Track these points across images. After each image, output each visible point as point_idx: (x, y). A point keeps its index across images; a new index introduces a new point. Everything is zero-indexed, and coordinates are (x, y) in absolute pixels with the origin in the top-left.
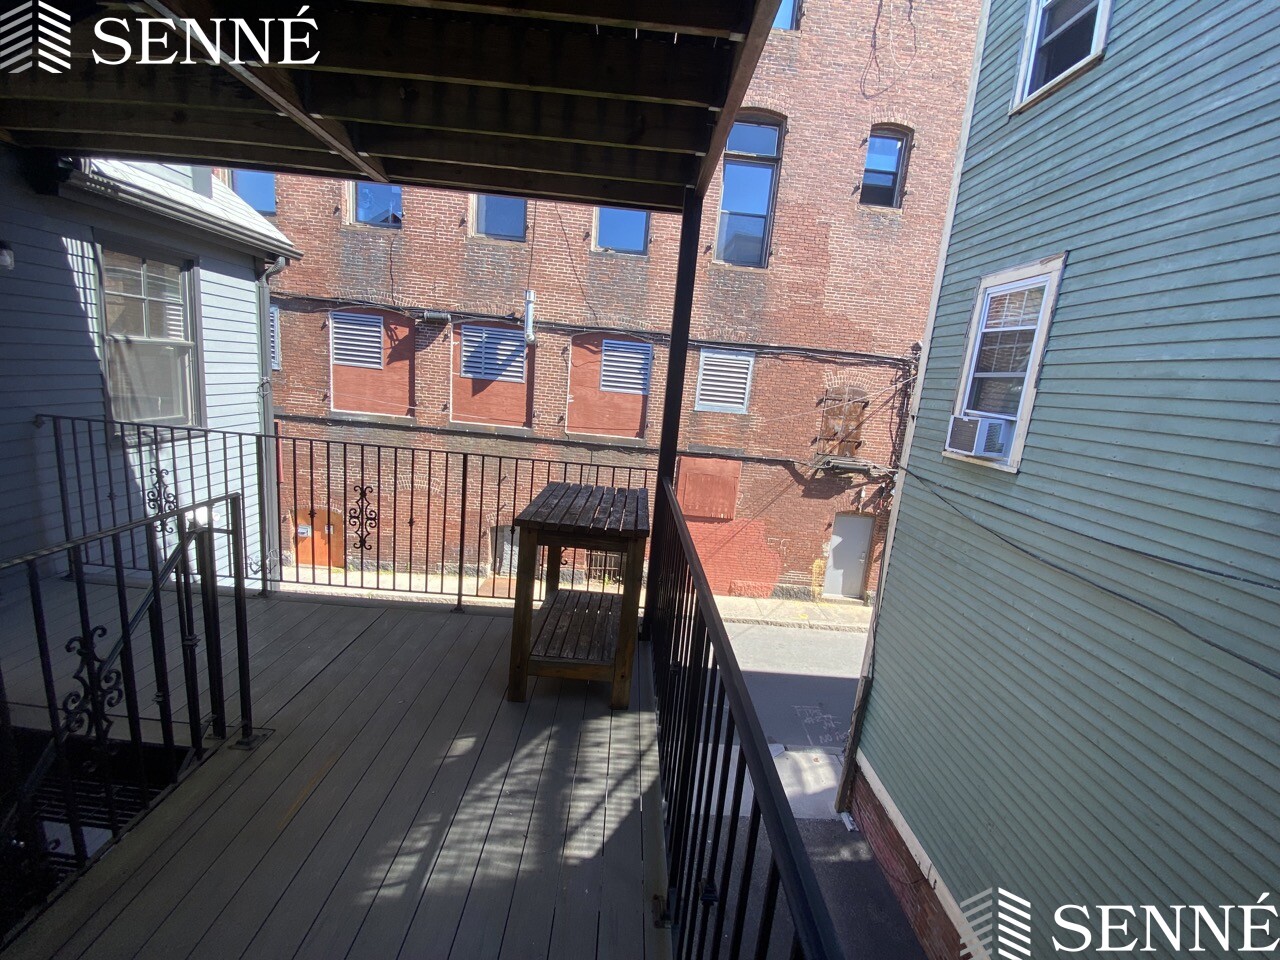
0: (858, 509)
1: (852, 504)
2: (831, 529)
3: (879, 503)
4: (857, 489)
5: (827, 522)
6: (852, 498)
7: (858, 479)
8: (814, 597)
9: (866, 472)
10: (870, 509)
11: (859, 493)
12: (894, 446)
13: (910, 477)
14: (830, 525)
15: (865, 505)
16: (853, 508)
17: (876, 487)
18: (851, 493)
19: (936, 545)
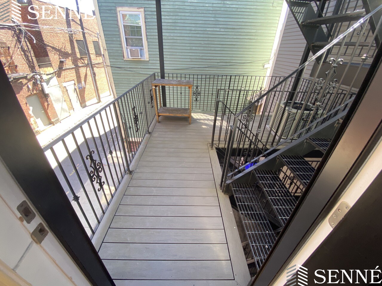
0: (31, 93)
1: (28, 92)
2: (28, 105)
3: (36, 88)
4: (26, 85)
5: (24, 103)
6: (27, 90)
7: (24, 81)
8: (39, 132)
9: (26, 78)
10: (35, 92)
11: (28, 87)
12: (28, 64)
13: (114, 69)
14: (26, 104)
15: (33, 91)
16: (29, 94)
17: (32, 82)
18: (25, 88)
19: (132, 83)
